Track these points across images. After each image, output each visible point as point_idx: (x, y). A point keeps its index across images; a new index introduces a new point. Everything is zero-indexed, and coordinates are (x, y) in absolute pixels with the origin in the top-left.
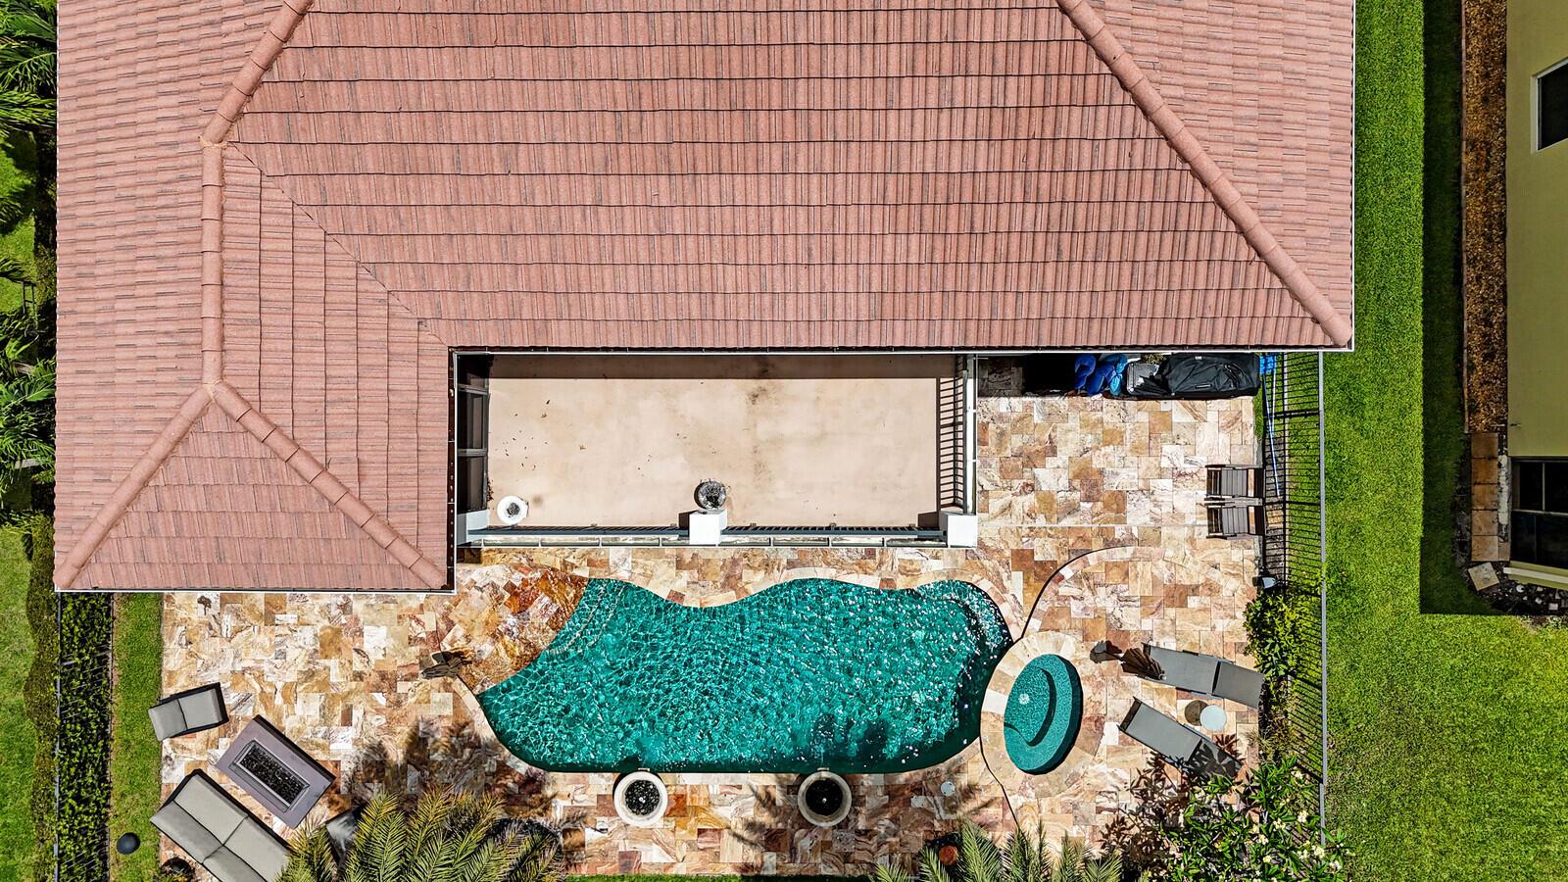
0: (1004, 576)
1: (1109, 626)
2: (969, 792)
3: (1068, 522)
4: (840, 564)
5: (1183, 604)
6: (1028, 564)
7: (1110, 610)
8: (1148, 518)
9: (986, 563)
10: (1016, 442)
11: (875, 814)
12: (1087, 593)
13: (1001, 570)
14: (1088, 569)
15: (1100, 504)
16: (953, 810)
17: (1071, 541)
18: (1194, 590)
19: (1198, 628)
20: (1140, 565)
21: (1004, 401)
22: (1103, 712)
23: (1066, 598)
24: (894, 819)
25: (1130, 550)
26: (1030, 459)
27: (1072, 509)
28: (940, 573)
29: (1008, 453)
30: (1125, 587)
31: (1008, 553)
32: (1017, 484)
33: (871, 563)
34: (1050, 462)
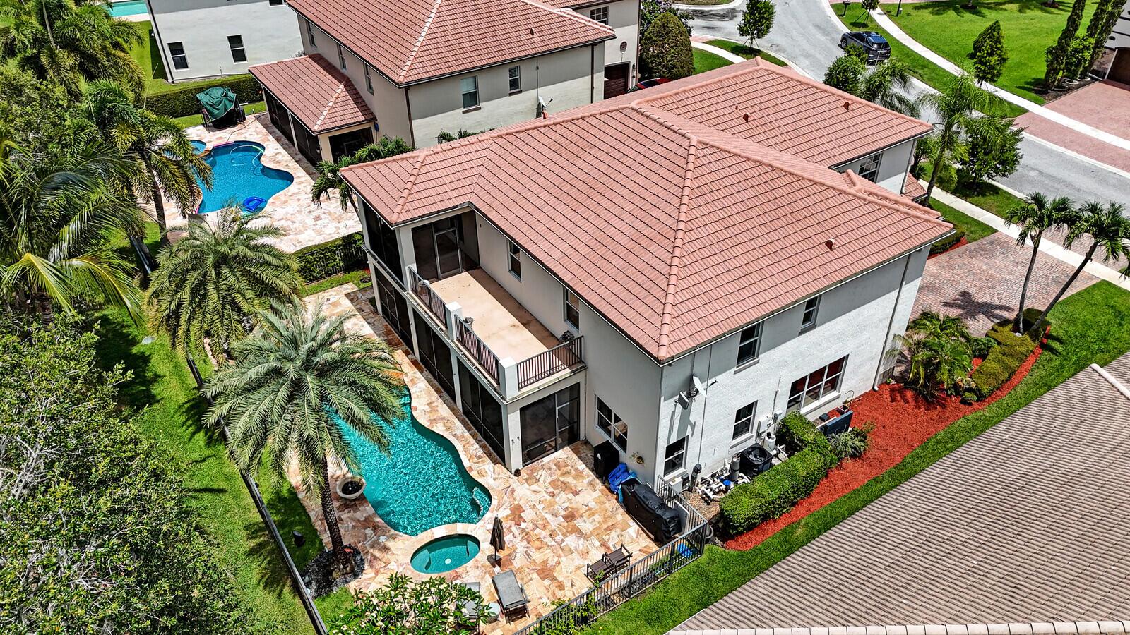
0: (504, 507)
1: (510, 555)
2: (385, 549)
3: (549, 517)
4: (466, 450)
5: (543, 579)
6: (517, 513)
7: (517, 551)
8: (574, 545)
9: (506, 498)
10: (569, 479)
11: (352, 519)
12: (519, 538)
13: (506, 504)
14: (531, 532)
15: (566, 524)
16: (372, 547)
17: (540, 522)
18: (554, 579)
19: (535, 591)
20: (549, 551)
21: (584, 466)
22: (463, 576)
23: (511, 531)
24: (354, 527)
25: (554, 543)
26: (566, 487)
27: (555, 515)
28: (488, 484)
29: (562, 479)
30: (534, 550)
31: (516, 503)
32: (551, 489)
33: (475, 460)
34: (571, 496)
